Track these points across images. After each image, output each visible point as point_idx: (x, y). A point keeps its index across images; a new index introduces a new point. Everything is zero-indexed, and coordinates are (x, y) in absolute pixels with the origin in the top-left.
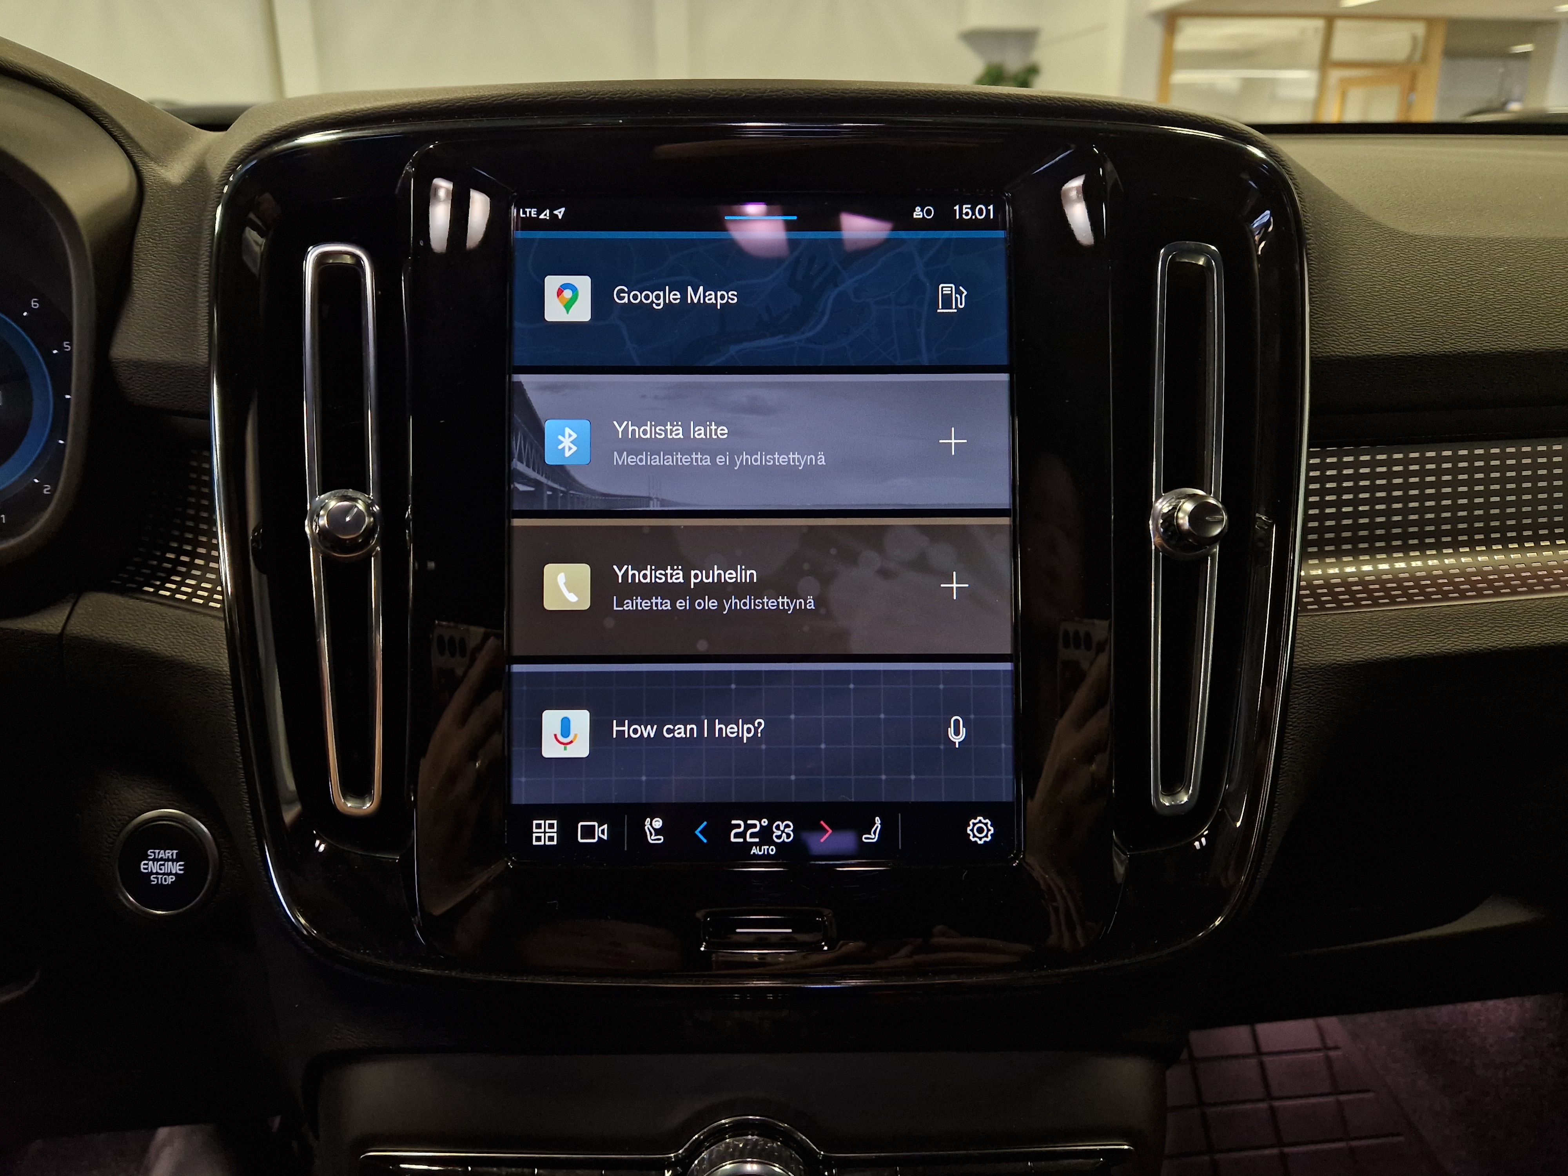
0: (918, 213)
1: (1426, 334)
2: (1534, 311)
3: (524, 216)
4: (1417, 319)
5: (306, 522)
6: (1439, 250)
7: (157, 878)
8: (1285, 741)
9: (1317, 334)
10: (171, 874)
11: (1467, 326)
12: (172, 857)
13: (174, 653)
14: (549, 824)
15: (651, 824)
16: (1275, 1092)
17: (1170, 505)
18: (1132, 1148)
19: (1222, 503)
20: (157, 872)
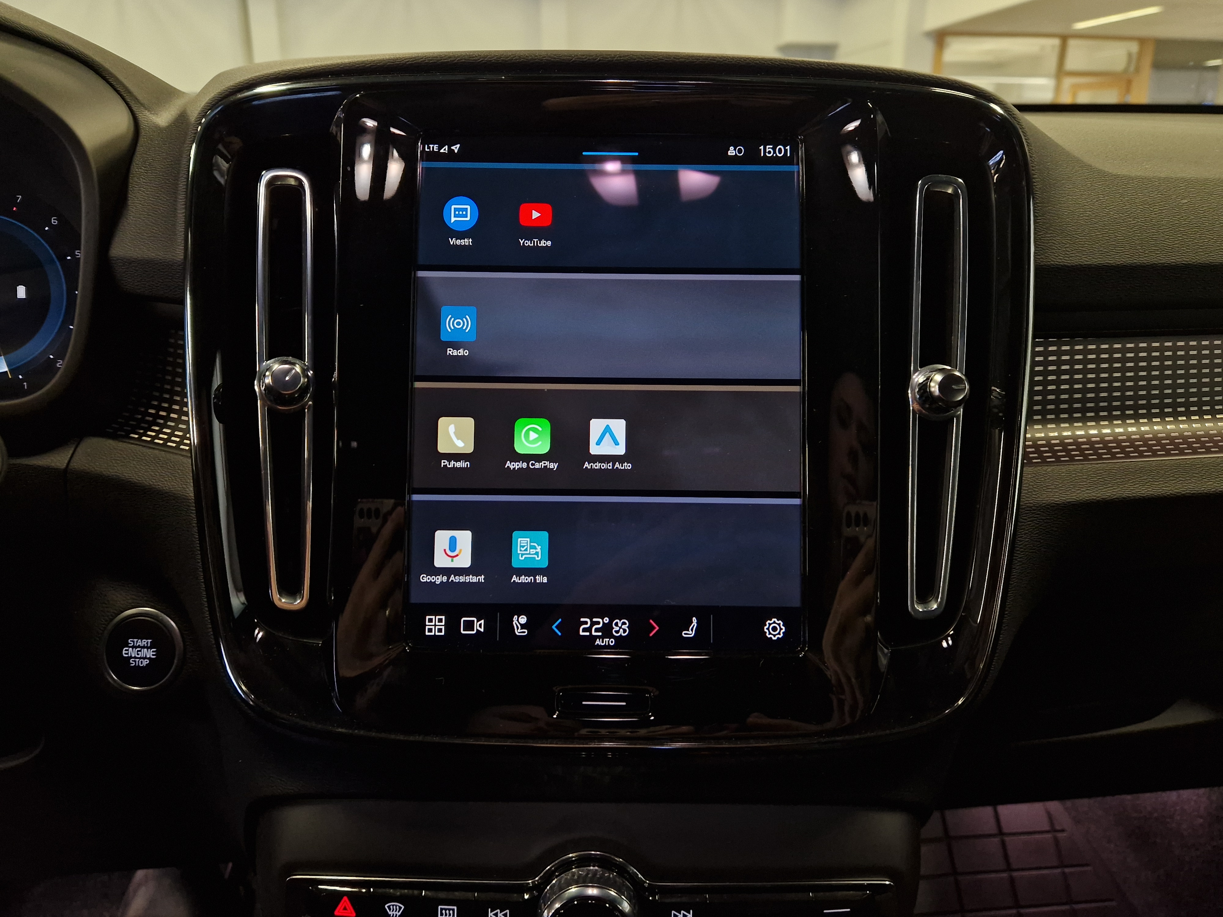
0: (732, 152)
1: (1125, 249)
2: (1210, 233)
3: (429, 150)
4: (1119, 238)
5: (256, 382)
6: (1136, 186)
7: (135, 661)
8: (1014, 563)
9: (1041, 248)
10: (145, 658)
11: (1158, 243)
12: (147, 645)
13: (152, 483)
14: (439, 619)
15: (518, 620)
16: (1014, 866)
17: (925, 377)
18: (892, 884)
19: (965, 375)
20: (135, 656)
